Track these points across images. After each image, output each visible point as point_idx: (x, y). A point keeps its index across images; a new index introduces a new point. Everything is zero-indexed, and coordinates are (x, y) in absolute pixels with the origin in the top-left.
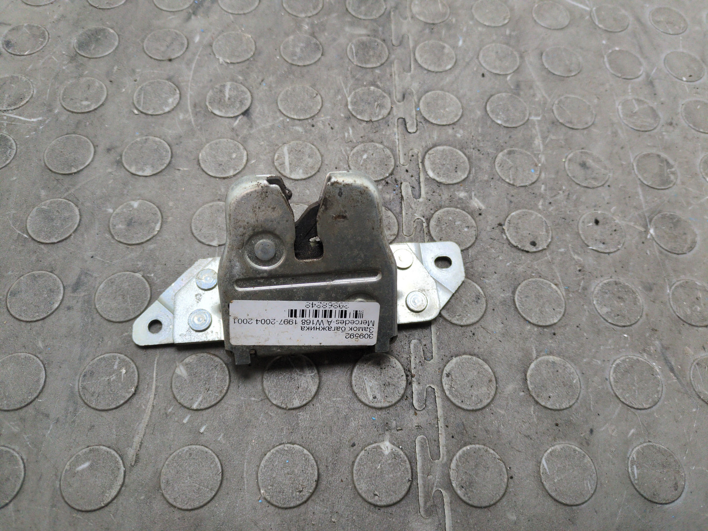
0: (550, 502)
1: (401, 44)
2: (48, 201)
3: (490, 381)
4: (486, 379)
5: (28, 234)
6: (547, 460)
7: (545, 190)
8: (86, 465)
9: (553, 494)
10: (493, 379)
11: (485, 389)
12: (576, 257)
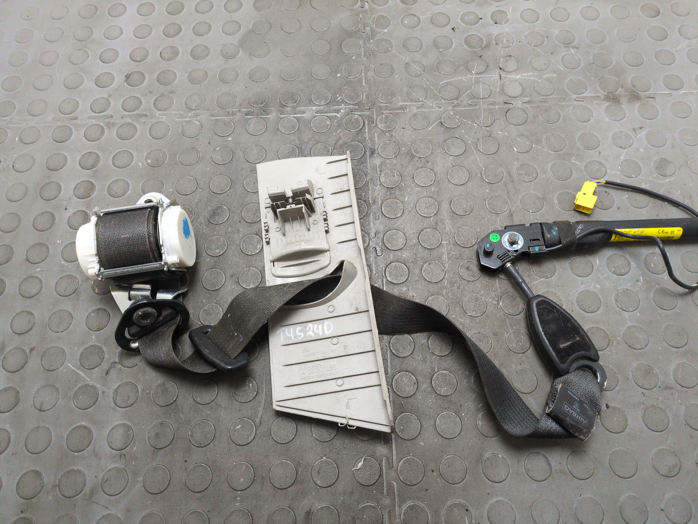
0: (440, 438)
1: (374, 202)
2: (207, 305)
3: (415, 383)
4: (413, 383)
5: (201, 322)
6: (439, 419)
7: (447, 284)
8: (240, 426)
9: (441, 434)
10: (416, 382)
11: (412, 387)
12: (460, 320)
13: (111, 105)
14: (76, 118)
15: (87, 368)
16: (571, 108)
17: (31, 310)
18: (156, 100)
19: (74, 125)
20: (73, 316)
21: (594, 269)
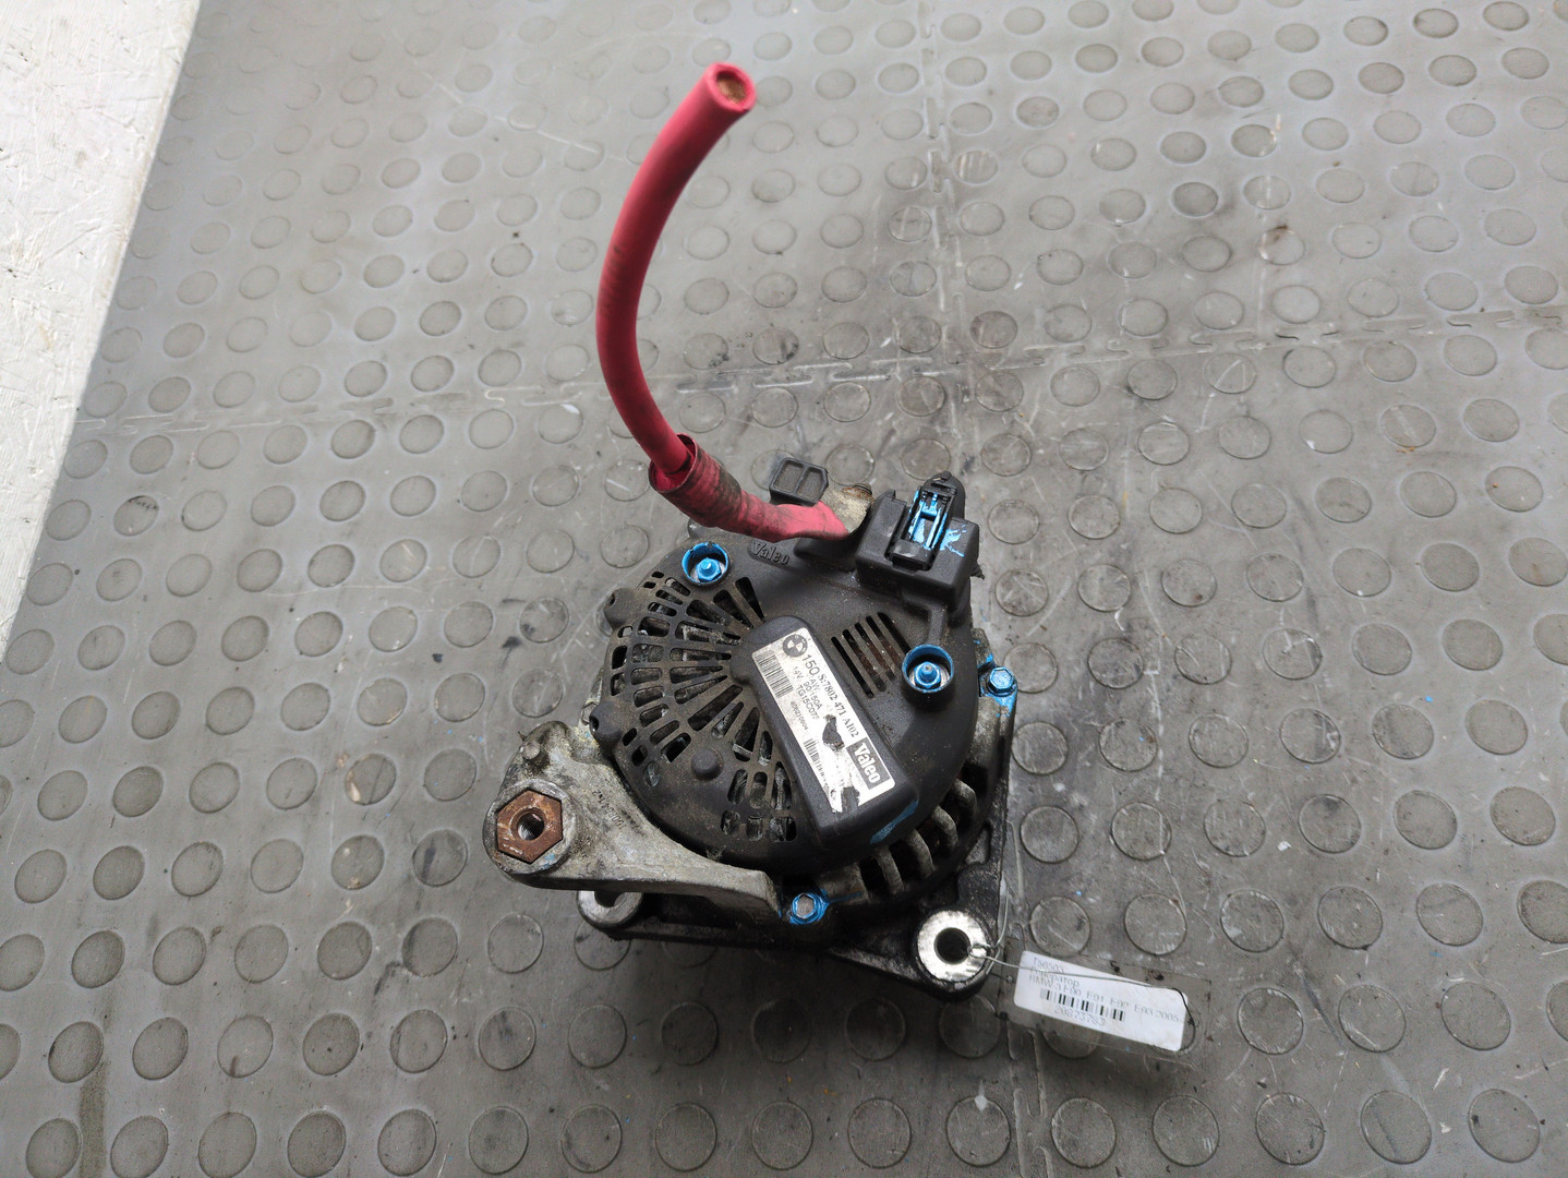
13: (390, 376)
14: (313, 410)
15: (334, 975)
16: (1442, 344)
17: (214, 841)
18: (483, 363)
19: (309, 424)
20: (305, 855)
21: (1530, 735)
